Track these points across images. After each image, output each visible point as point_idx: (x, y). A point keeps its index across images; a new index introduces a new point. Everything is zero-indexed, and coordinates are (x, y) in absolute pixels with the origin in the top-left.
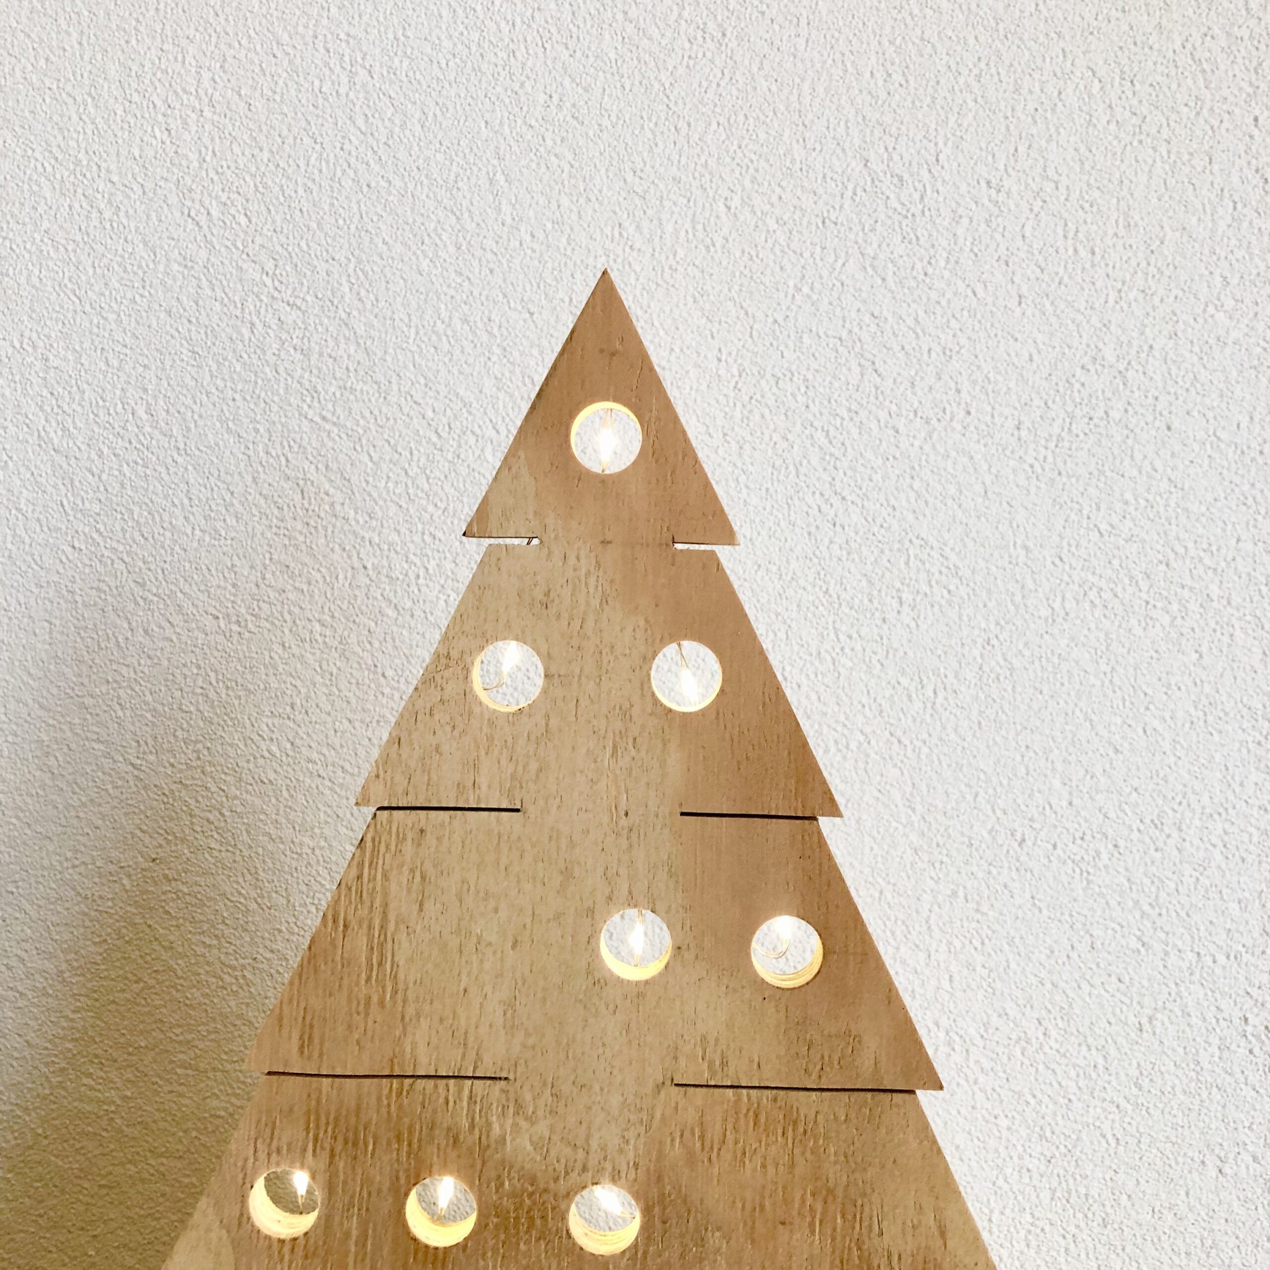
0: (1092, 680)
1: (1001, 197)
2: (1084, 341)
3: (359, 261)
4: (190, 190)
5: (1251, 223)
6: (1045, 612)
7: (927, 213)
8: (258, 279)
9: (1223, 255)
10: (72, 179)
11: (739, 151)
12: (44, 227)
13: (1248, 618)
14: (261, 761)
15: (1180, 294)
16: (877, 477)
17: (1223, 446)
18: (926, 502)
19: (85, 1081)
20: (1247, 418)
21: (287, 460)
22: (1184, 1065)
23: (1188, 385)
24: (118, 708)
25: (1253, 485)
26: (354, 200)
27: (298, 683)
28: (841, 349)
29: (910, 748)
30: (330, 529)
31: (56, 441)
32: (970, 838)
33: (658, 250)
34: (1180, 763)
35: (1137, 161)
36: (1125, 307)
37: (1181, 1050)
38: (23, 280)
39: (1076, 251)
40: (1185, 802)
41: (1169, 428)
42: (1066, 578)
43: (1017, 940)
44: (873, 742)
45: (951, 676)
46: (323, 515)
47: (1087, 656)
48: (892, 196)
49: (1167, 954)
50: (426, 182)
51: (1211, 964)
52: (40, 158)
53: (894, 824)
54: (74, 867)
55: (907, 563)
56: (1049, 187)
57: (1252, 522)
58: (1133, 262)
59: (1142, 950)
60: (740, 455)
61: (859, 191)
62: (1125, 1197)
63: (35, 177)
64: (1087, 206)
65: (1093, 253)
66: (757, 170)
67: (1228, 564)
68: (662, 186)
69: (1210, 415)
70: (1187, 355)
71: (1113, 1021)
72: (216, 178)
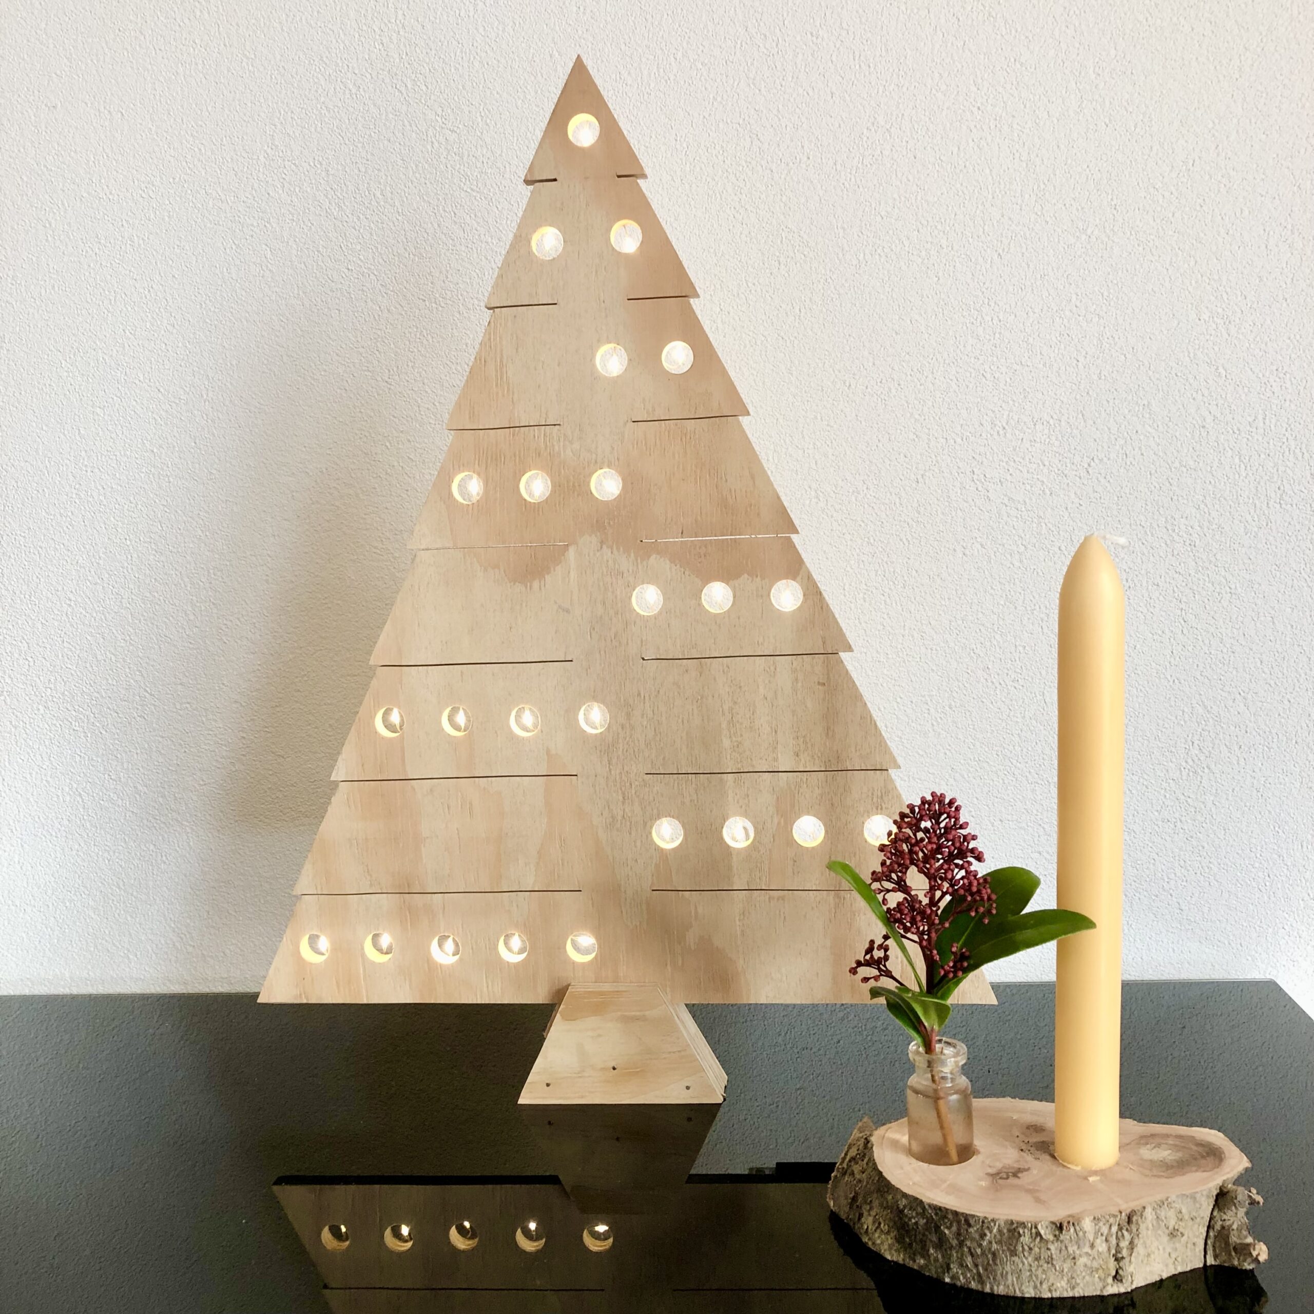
0: (882, 296)
1: (820, 40)
2: (868, 115)
3: (486, 104)
4: (396, 74)
5: (952, 44)
6: (855, 262)
7: (780, 53)
8: (434, 119)
9: (938, 61)
10: (335, 74)
11: (679, 29)
12: (322, 100)
13: (963, 256)
14: (453, 375)
15: (917, 85)
16: (763, 196)
17: (944, 165)
18: (790, 208)
19: (375, 550)
20: (957, 149)
21: (455, 214)
22: (942, 499)
23: (924, 133)
24: (377, 353)
25: (962, 184)
26: (480, 72)
27: (468, 332)
28: (739, 129)
29: (788, 341)
30: (479, 249)
31: (335, 214)
32: (822, 387)
33: (640, 84)
34: (931, 337)
35: (889, 15)
36: (888, 94)
37: (940, 491)
38: (313, 130)
39: (860, 66)
40: (934, 359)
41: (915, 158)
42: (865, 243)
43: (849, 439)
44: (769, 340)
45: (808, 300)
46: (475, 241)
47: (878, 284)
48: (761, 45)
49: (929, 440)
50: (517, 59)
51: (953, 443)
52: (318, 65)
53: (782, 383)
54: (360, 438)
55: (781, 242)
56: (844, 33)
57: (962, 204)
58: (891, 70)
59: (916, 439)
60: (691, 190)
61: (743, 43)
62: (914, 572)
63: (315, 74)
64: (865, 42)
65: (869, 67)
66: (689, 38)
67: (951, 229)
68: (640, 50)
69: (936, 148)
70: (923, 117)
71: (903, 478)
72: (408, 67)
